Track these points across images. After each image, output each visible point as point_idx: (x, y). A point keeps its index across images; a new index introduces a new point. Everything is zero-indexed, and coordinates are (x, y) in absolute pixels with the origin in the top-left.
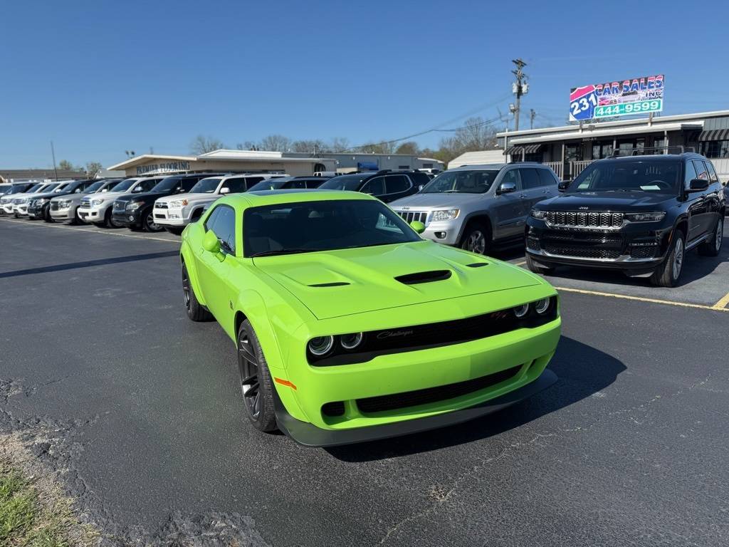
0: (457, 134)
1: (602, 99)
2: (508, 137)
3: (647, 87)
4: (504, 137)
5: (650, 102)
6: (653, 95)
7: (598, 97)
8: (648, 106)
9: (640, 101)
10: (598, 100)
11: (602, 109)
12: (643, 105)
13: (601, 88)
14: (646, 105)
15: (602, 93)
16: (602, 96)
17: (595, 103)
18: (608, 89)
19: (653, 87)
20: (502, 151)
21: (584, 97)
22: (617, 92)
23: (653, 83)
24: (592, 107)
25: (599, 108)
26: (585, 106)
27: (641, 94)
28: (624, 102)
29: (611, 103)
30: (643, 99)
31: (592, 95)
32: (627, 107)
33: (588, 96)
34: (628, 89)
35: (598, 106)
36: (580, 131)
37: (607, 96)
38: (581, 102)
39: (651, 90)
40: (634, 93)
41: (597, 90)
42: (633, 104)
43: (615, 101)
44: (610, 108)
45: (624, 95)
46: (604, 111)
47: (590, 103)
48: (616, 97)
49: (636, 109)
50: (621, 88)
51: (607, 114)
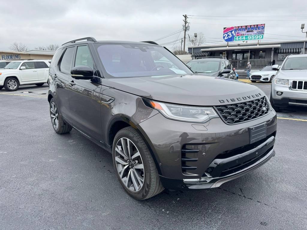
1: (238, 33)
2: (193, 48)
3: (258, 29)
4: (191, 48)
5: (259, 36)
6: (260, 32)
7: (236, 32)
8: (258, 37)
9: (254, 35)
10: (236, 34)
11: (237, 38)
12: (256, 37)
13: (237, 28)
14: (257, 37)
15: (238, 30)
16: (238, 32)
17: (234, 35)
18: (240, 28)
19: (260, 29)
21: (230, 32)
22: (244, 30)
23: (260, 27)
24: (233, 36)
25: (236, 37)
26: (230, 36)
27: (255, 32)
28: (247, 35)
29: (242, 35)
30: (256, 34)
31: (233, 31)
32: (248, 37)
33: (231, 32)
34: (249, 29)
35: (236, 36)
36: (228, 47)
37: (240, 32)
38: (228, 34)
39: (259, 30)
40: (252, 31)
41: (235, 29)
42: (251, 36)
43: (244, 34)
44: (241, 37)
45: (247, 32)
46: (238, 38)
47: (232, 34)
48: (244, 32)
49: (253, 38)
50: (246, 28)
51: (240, 40)
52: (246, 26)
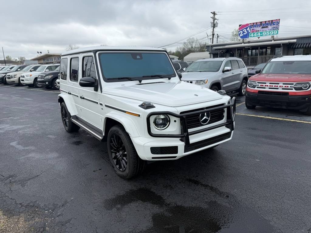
0: (184, 45)
1: (253, 30)
2: (211, 46)
3: (272, 24)
4: (209, 46)
5: (273, 31)
6: (275, 28)
7: (251, 29)
9: (269, 31)
10: (251, 30)
11: (253, 34)
12: (270, 33)
13: (252, 25)
14: (272, 32)
15: (253, 27)
16: (253, 28)
17: (249, 31)
18: (255, 25)
19: (275, 24)
20: (208, 53)
21: (245, 29)
22: (259, 27)
23: (275, 23)
24: (248, 33)
26: (245, 33)
27: (270, 27)
28: (262, 31)
29: (257, 31)
30: (271, 29)
31: (248, 28)
32: (263, 33)
33: (247, 28)
34: (264, 25)
35: (251, 33)
36: (243, 44)
37: (255, 28)
38: (243, 31)
39: (274, 26)
40: (267, 27)
41: (250, 26)
42: (266, 32)
43: (258, 30)
44: (256, 34)
45: (262, 28)
47: (247, 31)
48: (259, 29)
49: (268, 34)
50: (261, 25)
51: (255, 36)
52: (261, 22)
